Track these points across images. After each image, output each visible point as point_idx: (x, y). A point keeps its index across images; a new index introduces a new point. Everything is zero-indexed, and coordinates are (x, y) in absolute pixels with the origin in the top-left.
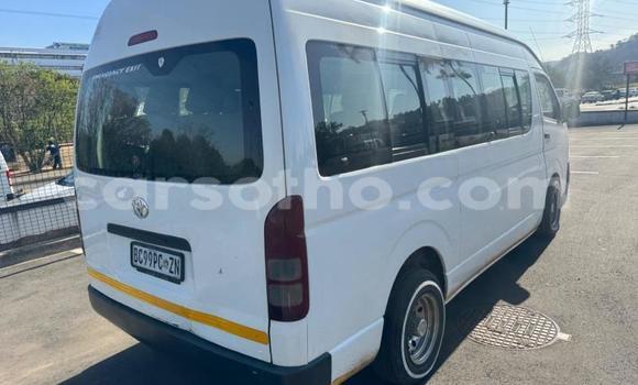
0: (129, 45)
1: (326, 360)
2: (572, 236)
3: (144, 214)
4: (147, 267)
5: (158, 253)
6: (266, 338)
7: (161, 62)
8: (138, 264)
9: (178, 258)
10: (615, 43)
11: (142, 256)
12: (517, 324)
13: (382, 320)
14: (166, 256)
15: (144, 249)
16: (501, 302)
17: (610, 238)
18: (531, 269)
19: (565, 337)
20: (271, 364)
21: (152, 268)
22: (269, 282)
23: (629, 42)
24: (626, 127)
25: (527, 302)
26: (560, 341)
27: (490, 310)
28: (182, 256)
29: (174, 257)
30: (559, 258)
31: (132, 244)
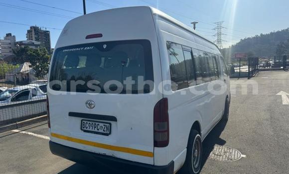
0: (86, 38)
1: (172, 163)
2: (234, 119)
3: (92, 107)
4: (91, 130)
5: (97, 123)
6: (152, 155)
7: (105, 46)
8: (85, 129)
9: (108, 125)
10: (231, 46)
11: (87, 125)
12: (225, 152)
13: (186, 149)
14: (101, 125)
15: (88, 122)
16: (216, 145)
17: (248, 120)
18: (223, 132)
19: (244, 156)
20: (153, 166)
21: (93, 130)
22: (155, 131)
23: (236, 45)
24: (240, 79)
25: (226, 144)
26: (243, 157)
27: (213, 148)
28: (110, 124)
29: (106, 124)
30: (232, 128)
31: (82, 121)
